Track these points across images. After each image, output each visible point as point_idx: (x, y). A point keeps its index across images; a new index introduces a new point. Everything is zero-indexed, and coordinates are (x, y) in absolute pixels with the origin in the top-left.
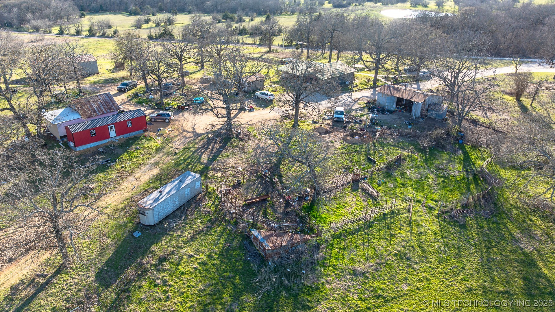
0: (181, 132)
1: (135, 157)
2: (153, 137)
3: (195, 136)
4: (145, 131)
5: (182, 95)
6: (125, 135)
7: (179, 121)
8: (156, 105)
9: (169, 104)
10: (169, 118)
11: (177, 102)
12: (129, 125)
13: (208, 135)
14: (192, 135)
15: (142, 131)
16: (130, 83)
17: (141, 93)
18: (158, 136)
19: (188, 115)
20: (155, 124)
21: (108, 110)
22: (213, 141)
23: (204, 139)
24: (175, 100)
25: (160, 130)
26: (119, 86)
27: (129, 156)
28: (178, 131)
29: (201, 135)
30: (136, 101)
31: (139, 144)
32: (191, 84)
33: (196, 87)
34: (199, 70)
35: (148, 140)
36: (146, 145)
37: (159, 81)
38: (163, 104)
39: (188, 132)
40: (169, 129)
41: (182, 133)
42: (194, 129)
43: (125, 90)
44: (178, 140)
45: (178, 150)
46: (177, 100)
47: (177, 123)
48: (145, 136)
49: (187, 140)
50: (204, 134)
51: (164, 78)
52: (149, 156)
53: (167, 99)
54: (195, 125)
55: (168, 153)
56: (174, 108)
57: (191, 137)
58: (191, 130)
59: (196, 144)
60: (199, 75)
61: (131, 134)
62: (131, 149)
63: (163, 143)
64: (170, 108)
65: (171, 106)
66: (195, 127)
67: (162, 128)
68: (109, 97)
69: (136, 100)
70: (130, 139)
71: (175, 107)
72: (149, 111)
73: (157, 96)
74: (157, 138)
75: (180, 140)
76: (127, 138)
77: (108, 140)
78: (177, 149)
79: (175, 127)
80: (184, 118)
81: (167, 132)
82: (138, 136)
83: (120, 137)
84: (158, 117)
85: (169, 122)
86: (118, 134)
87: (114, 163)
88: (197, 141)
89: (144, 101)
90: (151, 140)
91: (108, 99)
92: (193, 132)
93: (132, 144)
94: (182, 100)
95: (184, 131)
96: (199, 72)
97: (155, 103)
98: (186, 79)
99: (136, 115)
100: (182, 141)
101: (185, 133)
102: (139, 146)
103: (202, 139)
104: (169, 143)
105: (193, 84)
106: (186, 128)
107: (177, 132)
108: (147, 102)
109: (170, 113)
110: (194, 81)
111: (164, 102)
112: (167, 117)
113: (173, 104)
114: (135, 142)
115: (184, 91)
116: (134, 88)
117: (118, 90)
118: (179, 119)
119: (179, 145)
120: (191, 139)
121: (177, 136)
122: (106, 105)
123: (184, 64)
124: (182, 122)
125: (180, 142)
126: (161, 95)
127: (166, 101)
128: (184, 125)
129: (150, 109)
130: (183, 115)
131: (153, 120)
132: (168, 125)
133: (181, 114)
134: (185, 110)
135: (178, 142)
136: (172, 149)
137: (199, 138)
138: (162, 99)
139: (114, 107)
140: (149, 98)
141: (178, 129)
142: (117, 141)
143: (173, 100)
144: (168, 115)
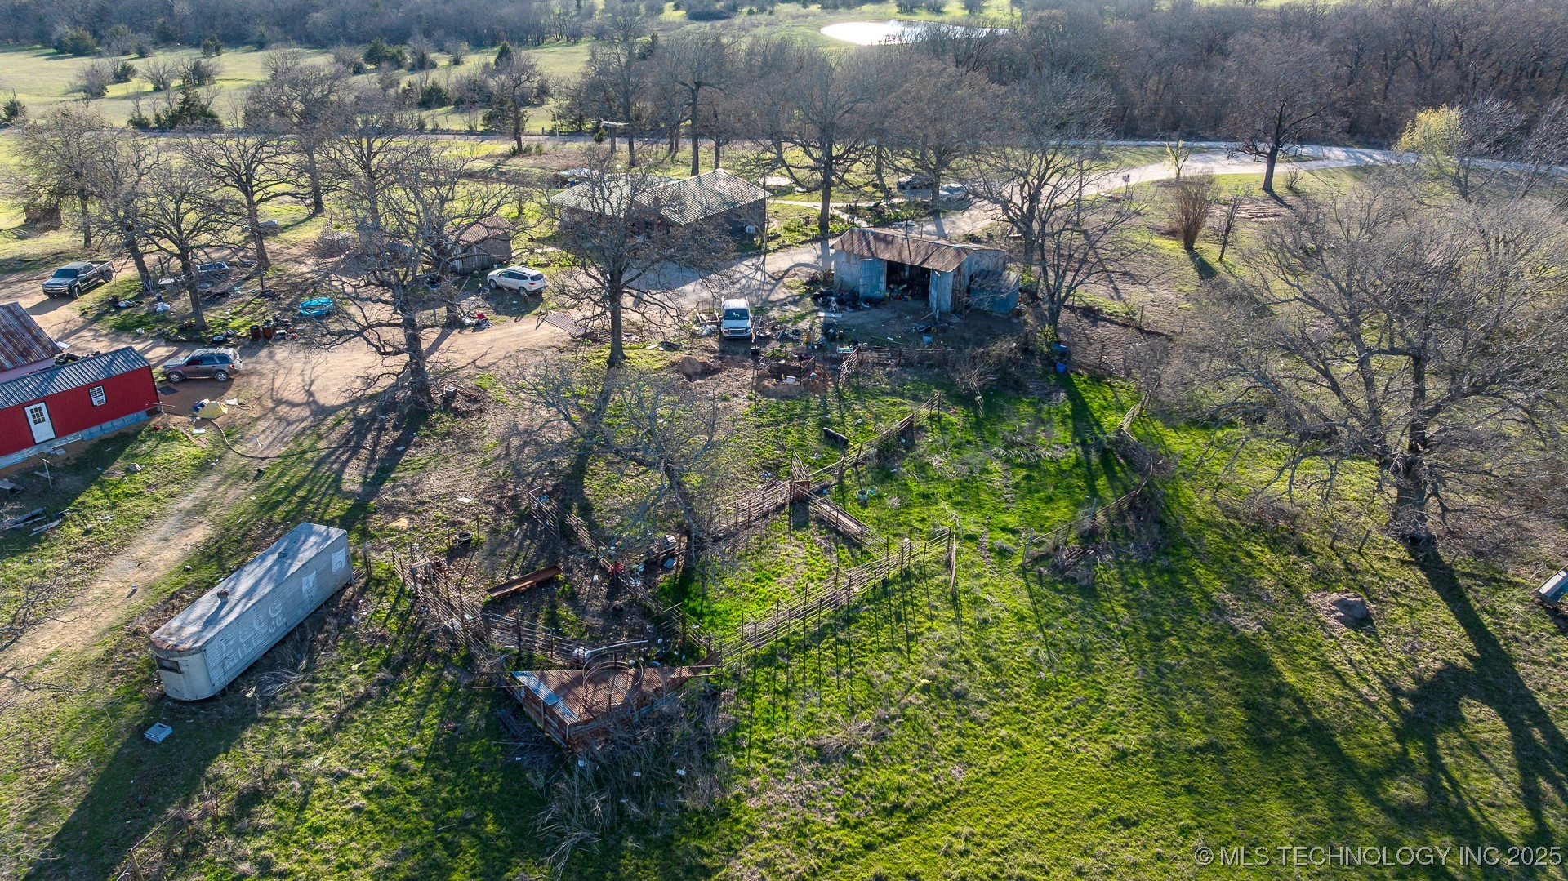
0: (271, 405)
1: (127, 495)
2: (182, 429)
3: (314, 413)
4: (154, 412)
5: (263, 294)
6: (85, 432)
7: (261, 374)
8: (182, 330)
9: (224, 326)
10: (226, 367)
11: (248, 318)
12: (99, 399)
13: (355, 409)
14: (307, 412)
15: (142, 414)
16: (88, 268)
17: (129, 296)
18: (198, 425)
19: (286, 354)
20: (184, 391)
21: (20, 359)
22: (372, 424)
23: (346, 423)
24: (240, 312)
25: (202, 406)
26: (50, 280)
27: (107, 496)
28: (260, 404)
29: (333, 410)
30: (111, 323)
31: (136, 456)
32: (287, 261)
33: (305, 269)
34: (309, 218)
35: (165, 439)
36: (160, 457)
37: (183, 257)
38: (205, 328)
39: (293, 405)
40: (229, 402)
41: (273, 410)
42: (310, 394)
43: (71, 290)
44: (263, 431)
45: (267, 461)
46: (246, 310)
47: (255, 380)
48: (156, 429)
49: (291, 428)
50: (342, 407)
51: (201, 247)
52: (173, 488)
53: (214, 311)
54: (312, 382)
55: (233, 474)
56: (239, 337)
57: (303, 420)
58: (301, 397)
59: (320, 437)
60: (310, 233)
61: (107, 425)
62: (113, 474)
63: (215, 444)
64: (228, 336)
65: (230, 332)
66: (313, 388)
67: (206, 401)
68: (17, 318)
69: (113, 319)
70: (106, 442)
71: (244, 331)
72: (161, 351)
73: (182, 303)
74: (195, 431)
75: (268, 432)
76: (95, 441)
77: (27, 453)
78: (263, 459)
79: (252, 392)
80: (277, 363)
81: (225, 410)
82: (131, 432)
83: (71, 439)
84: (193, 367)
85: (229, 380)
86: (60, 431)
87: (56, 523)
88: (323, 429)
89: (140, 323)
90: (174, 438)
91: (15, 323)
92: (308, 404)
93: (113, 457)
94: (263, 309)
95: (279, 402)
96: (308, 223)
97: (177, 324)
98: (271, 245)
99: (120, 368)
100: (275, 434)
101: (283, 410)
102: (139, 459)
103: (339, 423)
104: (236, 442)
105: (296, 261)
106: (286, 394)
107: (258, 408)
108: (149, 323)
109: (230, 352)
110: (294, 251)
111: (207, 320)
112: (219, 366)
113: (235, 324)
114: (122, 450)
115: (268, 284)
116: (102, 284)
117: (45, 293)
118: (259, 367)
119: (268, 447)
120: (303, 425)
121: (257, 419)
122: (10, 341)
123: (261, 200)
124: (271, 376)
125: (270, 439)
126: (195, 301)
127: (211, 316)
128: (277, 384)
129: (163, 343)
130: (271, 356)
131: (175, 377)
132: (227, 388)
133: (264, 353)
134: (276, 340)
135: (263, 436)
136: (245, 461)
137: (330, 421)
138: (197, 312)
139: (38, 348)
140: (155, 312)
141: (258, 399)
142: (61, 452)
143: (234, 314)
144: (224, 359)
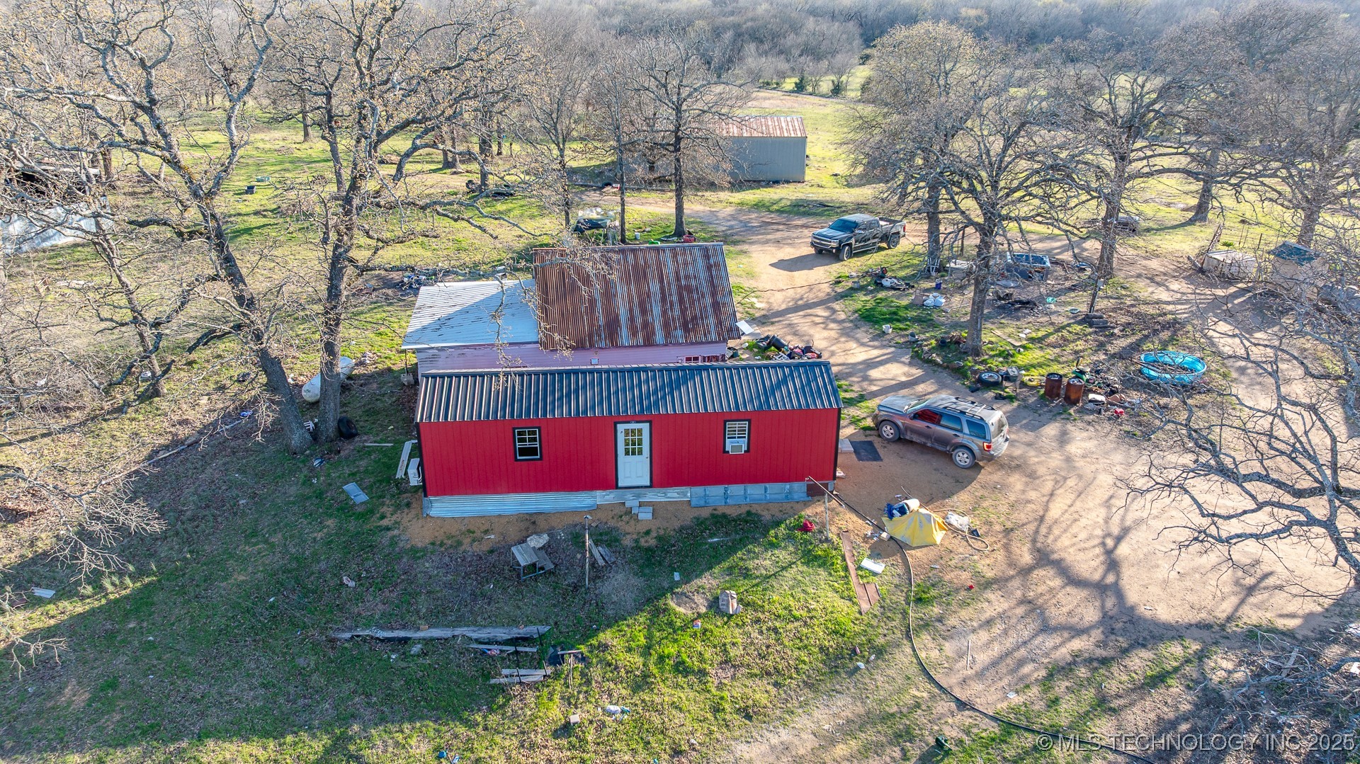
0: (1027, 558)
2: (845, 548)
3: (1108, 623)
4: (814, 493)
5: (1088, 320)
6: (699, 490)
7: (1032, 476)
8: (943, 344)
9: (1006, 356)
10: (976, 444)
11: (1051, 353)
12: (736, 444)
13: (1201, 656)
14: (1091, 614)
15: (799, 488)
18: (876, 554)
19: (1091, 445)
20: (893, 462)
21: (679, 332)
22: (1243, 725)
23: (1176, 687)
24: (1040, 340)
25: (902, 511)
28: (1006, 547)
29: (1153, 633)
31: (746, 573)
33: (1165, 296)
35: (810, 558)
36: (779, 597)
38: (977, 352)
39: (1074, 581)
40: (955, 520)
41: (1026, 572)
42: (1113, 564)
43: (839, 249)
44: (989, 623)
45: (965, 718)
46: (1052, 339)
47: (1016, 481)
48: (805, 528)
49: (1050, 641)
50: (1175, 632)
53: (1002, 326)
54: (1125, 531)
56: (1023, 385)
57: (1077, 632)
58: (1089, 564)
59: (1103, 705)
61: (736, 490)
62: (683, 598)
63: (886, 610)
64: (1007, 377)
65: (1013, 371)
66: (1123, 550)
67: (913, 504)
69: (862, 301)
70: (720, 521)
71: (1036, 377)
72: (898, 371)
73: (960, 304)
74: (867, 563)
75: (998, 629)
76: (705, 513)
77: (602, 497)
78: (962, 705)
79: (998, 511)
80: (1069, 460)
81: (938, 536)
82: (767, 516)
83: (674, 494)
84: (920, 424)
85: (975, 467)
86: (665, 475)
87: (537, 675)
88: (1116, 681)
89: (893, 317)
90: (823, 562)
91: (703, 275)
92: (1100, 588)
93: (716, 556)
94: (1080, 345)
95: (1044, 558)
96: (1181, 231)
97: (938, 334)
98: (1125, 249)
100: (1010, 642)
101: (1047, 580)
102: (744, 584)
103: (1158, 680)
104: (925, 625)
105: (1152, 279)
106: (1065, 541)
107: (1000, 556)
108: (906, 319)
109: (994, 417)
110: (1154, 264)
111: (986, 337)
112: (965, 437)
113: (1022, 359)
114: (732, 550)
115: (1101, 304)
116: (883, 249)
117: (812, 244)
118: (1033, 457)
119: (980, 675)
120: (1077, 644)
121: (988, 584)
122: (681, 301)
124: (1049, 485)
125: (996, 650)
126: (978, 305)
127: (996, 334)
128: (1055, 511)
129: (906, 359)
130: (1063, 439)
131: (888, 431)
132: (961, 483)
133: (1051, 430)
134: (1082, 411)
135: (984, 636)
136: (921, 691)
137: (1140, 662)
138: (975, 323)
139: (712, 321)
140: (922, 306)
141: (1008, 532)
143: (1032, 340)
144: (979, 427)
